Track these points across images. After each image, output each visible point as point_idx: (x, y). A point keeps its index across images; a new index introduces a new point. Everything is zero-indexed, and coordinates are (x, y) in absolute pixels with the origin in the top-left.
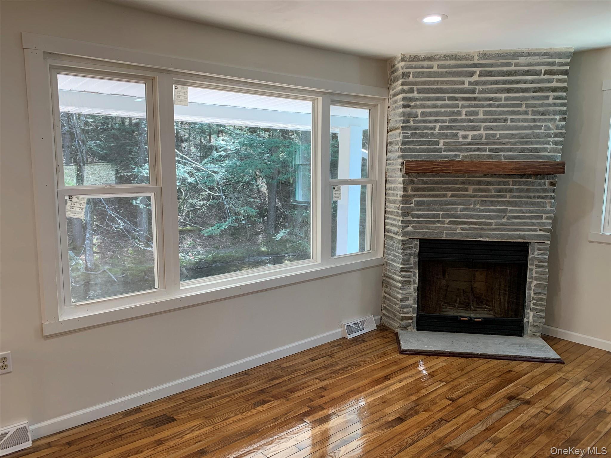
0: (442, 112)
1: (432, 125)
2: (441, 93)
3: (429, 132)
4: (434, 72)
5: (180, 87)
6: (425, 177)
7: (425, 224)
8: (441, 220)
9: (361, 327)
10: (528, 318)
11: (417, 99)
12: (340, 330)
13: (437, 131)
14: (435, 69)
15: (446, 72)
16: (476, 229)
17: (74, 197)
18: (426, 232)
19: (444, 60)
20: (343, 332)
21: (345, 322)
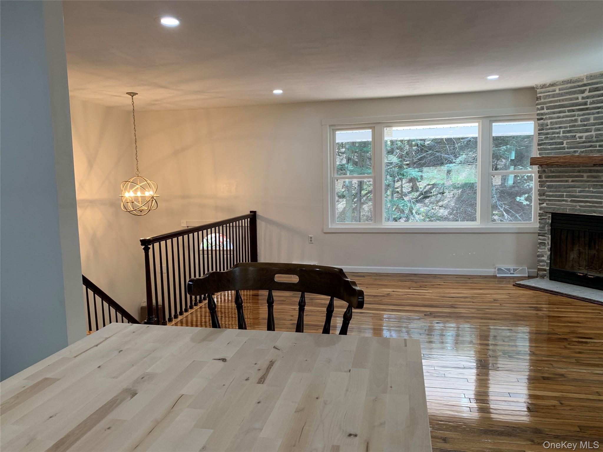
0: (564, 121)
1: (557, 130)
2: (563, 108)
3: (556, 135)
4: (556, 94)
5: (388, 128)
6: (553, 168)
7: (555, 202)
8: (565, 199)
9: (512, 272)
11: (546, 113)
12: (493, 270)
13: (561, 135)
14: (557, 92)
15: (565, 93)
16: (590, 206)
17: (338, 180)
18: (555, 208)
19: (563, 85)
20: (495, 271)
21: (499, 266)
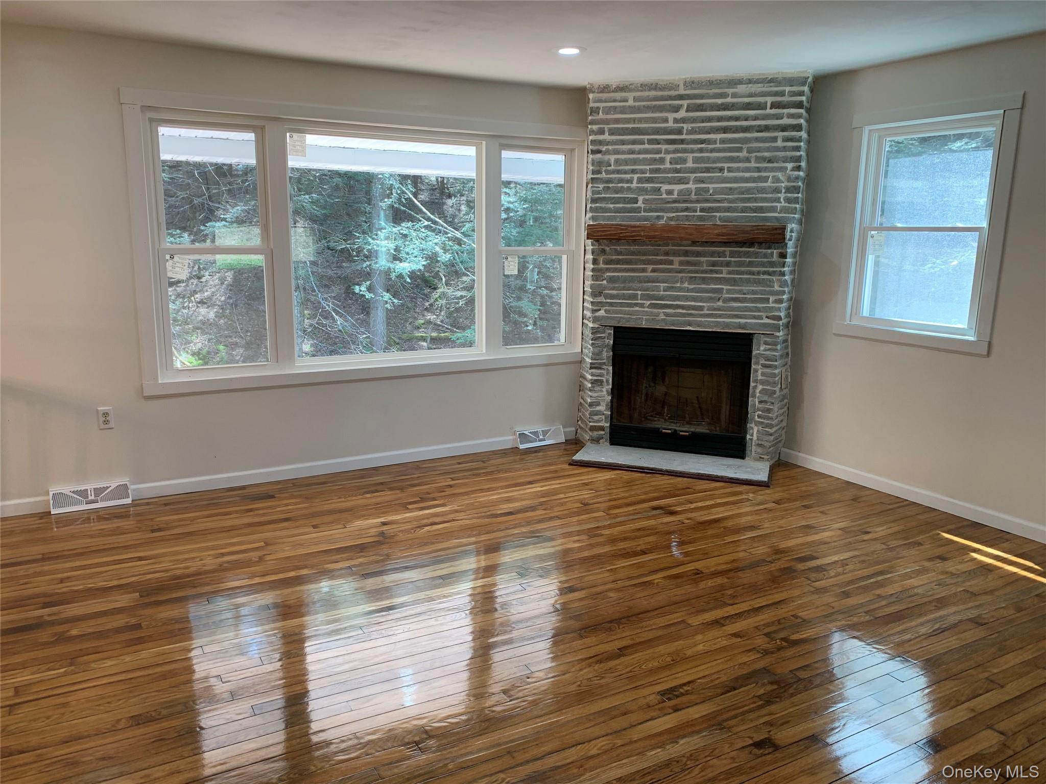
0: (640, 160)
1: (628, 176)
2: (639, 135)
3: (625, 185)
4: (629, 106)
5: (295, 135)
6: (619, 246)
7: (621, 307)
8: (639, 302)
9: (541, 437)
10: (752, 435)
11: (609, 142)
12: (511, 437)
13: (634, 185)
14: (631, 103)
15: (644, 106)
16: (683, 315)
17: (176, 257)
18: (621, 317)
19: (642, 91)
20: (513, 440)
21: (519, 429)
